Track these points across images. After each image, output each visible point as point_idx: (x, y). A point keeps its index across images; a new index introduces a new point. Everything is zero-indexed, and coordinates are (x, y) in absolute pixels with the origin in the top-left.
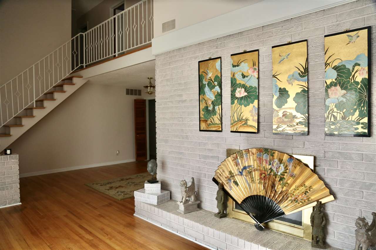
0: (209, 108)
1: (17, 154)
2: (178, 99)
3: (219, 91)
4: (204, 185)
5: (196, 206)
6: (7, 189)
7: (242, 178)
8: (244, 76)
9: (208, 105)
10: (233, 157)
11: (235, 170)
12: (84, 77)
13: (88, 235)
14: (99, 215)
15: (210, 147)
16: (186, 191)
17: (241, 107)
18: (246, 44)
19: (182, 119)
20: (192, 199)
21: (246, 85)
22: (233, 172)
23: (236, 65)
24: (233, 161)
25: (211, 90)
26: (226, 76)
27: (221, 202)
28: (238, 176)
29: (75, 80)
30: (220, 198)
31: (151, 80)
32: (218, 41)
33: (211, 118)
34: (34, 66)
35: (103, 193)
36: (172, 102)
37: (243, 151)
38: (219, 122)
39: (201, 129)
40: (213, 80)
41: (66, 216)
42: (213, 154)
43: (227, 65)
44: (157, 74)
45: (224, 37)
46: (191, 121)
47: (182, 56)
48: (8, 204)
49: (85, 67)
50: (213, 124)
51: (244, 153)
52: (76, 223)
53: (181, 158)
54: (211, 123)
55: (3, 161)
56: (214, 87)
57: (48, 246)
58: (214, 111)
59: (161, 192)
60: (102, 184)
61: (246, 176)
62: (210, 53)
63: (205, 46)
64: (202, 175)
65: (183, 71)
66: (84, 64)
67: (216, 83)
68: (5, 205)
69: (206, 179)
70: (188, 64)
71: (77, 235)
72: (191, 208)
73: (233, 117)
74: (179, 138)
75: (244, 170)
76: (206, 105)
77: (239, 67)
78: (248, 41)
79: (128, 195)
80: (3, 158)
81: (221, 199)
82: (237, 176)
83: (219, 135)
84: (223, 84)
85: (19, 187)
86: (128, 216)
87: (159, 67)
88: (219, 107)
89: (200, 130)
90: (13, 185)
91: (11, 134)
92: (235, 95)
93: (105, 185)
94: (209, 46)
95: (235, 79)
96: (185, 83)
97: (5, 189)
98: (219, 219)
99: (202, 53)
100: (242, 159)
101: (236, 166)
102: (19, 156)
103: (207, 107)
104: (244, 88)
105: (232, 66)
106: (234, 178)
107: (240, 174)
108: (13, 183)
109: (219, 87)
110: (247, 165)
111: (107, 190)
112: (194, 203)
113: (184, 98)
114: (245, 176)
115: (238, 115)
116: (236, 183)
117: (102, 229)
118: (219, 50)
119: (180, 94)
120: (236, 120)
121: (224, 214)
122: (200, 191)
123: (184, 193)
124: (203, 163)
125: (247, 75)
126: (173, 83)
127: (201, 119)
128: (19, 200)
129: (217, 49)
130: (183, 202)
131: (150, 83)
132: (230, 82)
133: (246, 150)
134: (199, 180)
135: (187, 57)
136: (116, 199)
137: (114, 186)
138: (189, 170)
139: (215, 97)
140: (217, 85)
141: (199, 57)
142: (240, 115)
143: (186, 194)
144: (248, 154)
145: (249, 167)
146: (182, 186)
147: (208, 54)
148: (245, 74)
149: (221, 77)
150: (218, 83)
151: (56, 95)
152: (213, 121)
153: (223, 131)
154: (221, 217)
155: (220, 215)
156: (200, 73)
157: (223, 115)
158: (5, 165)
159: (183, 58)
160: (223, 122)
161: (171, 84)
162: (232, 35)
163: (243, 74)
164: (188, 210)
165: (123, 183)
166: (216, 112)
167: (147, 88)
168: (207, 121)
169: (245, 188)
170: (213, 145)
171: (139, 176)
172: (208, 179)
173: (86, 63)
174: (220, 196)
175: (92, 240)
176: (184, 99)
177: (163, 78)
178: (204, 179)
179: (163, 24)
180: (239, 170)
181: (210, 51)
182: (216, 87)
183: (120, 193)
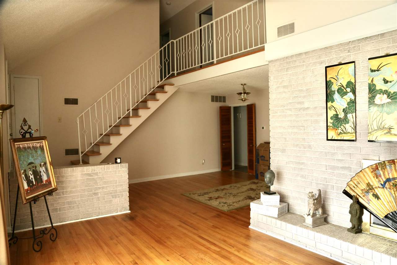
0: (339, 117)
1: (127, 163)
2: (299, 106)
3: (353, 98)
4: (331, 197)
5: (323, 220)
6: (119, 197)
7: (384, 190)
8: (386, 82)
9: (338, 113)
10: (372, 169)
11: (375, 183)
12: (175, 85)
13: (213, 246)
14: (213, 226)
15: (340, 157)
16: (314, 204)
17: (383, 115)
18: (388, 47)
19: (303, 127)
20: (319, 212)
21: (389, 91)
22: (372, 184)
23: (376, 69)
24: (372, 172)
25: (342, 97)
26: (362, 82)
27: (356, 215)
28: (379, 189)
29: (167, 88)
30: (355, 212)
31: (244, 86)
32: (350, 44)
33: (342, 127)
34: (130, 75)
35: (205, 204)
36: (290, 110)
37: (386, 162)
38: (353, 131)
39: (329, 138)
40: (345, 87)
41: (180, 226)
42: (344, 165)
43: (362, 70)
44: (271, 81)
45: (358, 40)
46: (315, 129)
47: (304, 62)
48: (120, 211)
49: (176, 75)
50: (345, 133)
51: (387, 164)
52: (195, 234)
53: (301, 169)
54: (342, 132)
55: (115, 170)
56: (346, 93)
57: (180, 255)
58: (346, 120)
59: (280, 204)
60: (198, 194)
61: (390, 189)
62: (341, 57)
63: (334, 50)
64: (330, 187)
65: (304, 77)
66: (175, 72)
67: (349, 90)
68: (117, 212)
69: (334, 191)
70: (311, 70)
71: (202, 246)
72: (318, 222)
73: (371, 126)
74: (300, 148)
75: (387, 183)
76: (335, 113)
77: (380, 71)
78: (391, 43)
79: (232, 206)
80: (116, 166)
81: (357, 213)
82: (377, 188)
83: (351, 145)
84: (357, 90)
85: (128, 195)
86: (244, 228)
87: (273, 73)
88: (352, 115)
89: (328, 140)
90: (123, 193)
91: (111, 143)
92: (374, 102)
93: (203, 195)
94: (339, 50)
95: (374, 85)
96: (307, 90)
97: (117, 197)
98: (354, 234)
99: (330, 58)
100: (384, 170)
101: (377, 178)
102: (128, 165)
103: (337, 115)
104: (386, 94)
105: (370, 71)
106: (373, 191)
107: (382, 186)
108: (123, 192)
109: (353, 94)
110: (391, 177)
111: (207, 201)
112: (322, 217)
113: (306, 105)
114: (388, 189)
115: (378, 124)
116: (377, 197)
117: (225, 241)
118: (351, 53)
119: (302, 101)
120: (376, 128)
121: (359, 229)
122: (326, 203)
123: (312, 205)
124: (330, 174)
125: (391, 80)
126: (292, 90)
127: (328, 128)
128: (128, 208)
129: (349, 53)
130: (311, 214)
131: (244, 89)
132: (368, 87)
133: (389, 161)
134: (326, 192)
135: (310, 62)
136: (222, 210)
137: (213, 196)
138: (312, 181)
139: (348, 104)
140: (350, 92)
141: (325, 62)
142: (381, 123)
143: (314, 206)
144: (393, 166)
145: (394, 179)
146: (310, 198)
147: (337, 59)
148: (388, 79)
149: (355, 82)
150: (351, 89)
151: (150, 104)
152: (344, 130)
153: (357, 140)
154: (356, 233)
155: (355, 230)
156: (328, 80)
157: (357, 123)
158: (117, 173)
159: (305, 64)
160: (357, 130)
161: (289, 91)
162: (370, 37)
163: (385, 79)
164: (316, 223)
165: (221, 194)
166: (349, 120)
167: (241, 95)
168: (337, 130)
169: (389, 202)
170: (344, 155)
171: (233, 187)
172: (337, 191)
173: (177, 70)
174: (355, 210)
175: (220, 251)
176: (306, 107)
177: (279, 85)
178: (332, 191)
179: (278, 28)
180: (381, 182)
181: (340, 56)
182: (348, 94)
183: (222, 204)
